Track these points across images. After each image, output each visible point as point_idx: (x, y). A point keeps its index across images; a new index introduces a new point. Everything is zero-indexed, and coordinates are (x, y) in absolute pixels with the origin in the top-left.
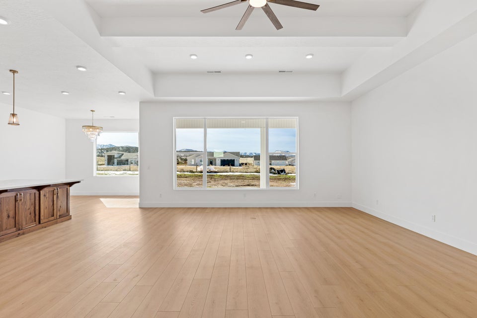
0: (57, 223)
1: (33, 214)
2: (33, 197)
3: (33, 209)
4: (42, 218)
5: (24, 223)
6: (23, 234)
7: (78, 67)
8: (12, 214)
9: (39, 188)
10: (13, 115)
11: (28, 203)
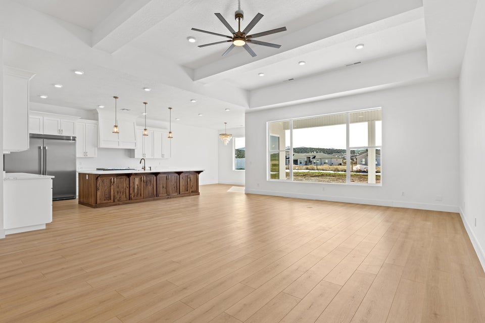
0: (190, 196)
1: (176, 188)
2: (176, 177)
3: (175, 185)
4: (181, 191)
5: (171, 192)
6: (170, 198)
7: (191, 100)
8: (165, 186)
9: (179, 173)
10: (170, 132)
11: (173, 181)
